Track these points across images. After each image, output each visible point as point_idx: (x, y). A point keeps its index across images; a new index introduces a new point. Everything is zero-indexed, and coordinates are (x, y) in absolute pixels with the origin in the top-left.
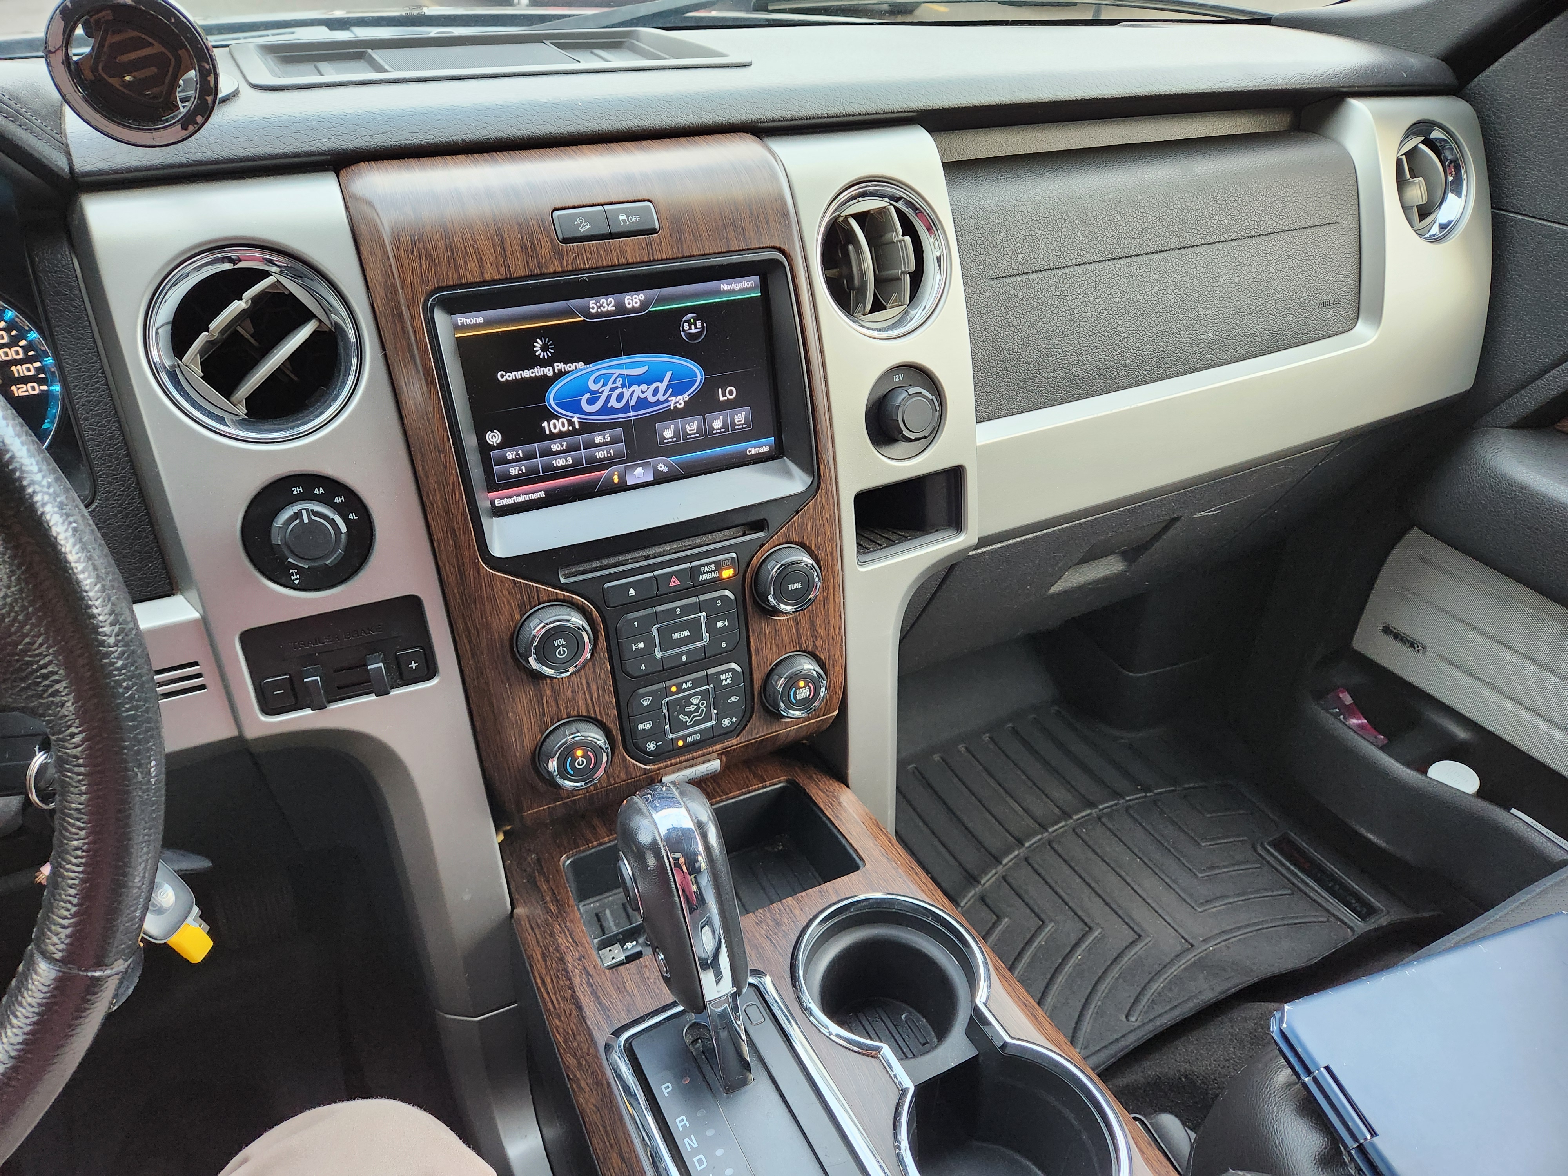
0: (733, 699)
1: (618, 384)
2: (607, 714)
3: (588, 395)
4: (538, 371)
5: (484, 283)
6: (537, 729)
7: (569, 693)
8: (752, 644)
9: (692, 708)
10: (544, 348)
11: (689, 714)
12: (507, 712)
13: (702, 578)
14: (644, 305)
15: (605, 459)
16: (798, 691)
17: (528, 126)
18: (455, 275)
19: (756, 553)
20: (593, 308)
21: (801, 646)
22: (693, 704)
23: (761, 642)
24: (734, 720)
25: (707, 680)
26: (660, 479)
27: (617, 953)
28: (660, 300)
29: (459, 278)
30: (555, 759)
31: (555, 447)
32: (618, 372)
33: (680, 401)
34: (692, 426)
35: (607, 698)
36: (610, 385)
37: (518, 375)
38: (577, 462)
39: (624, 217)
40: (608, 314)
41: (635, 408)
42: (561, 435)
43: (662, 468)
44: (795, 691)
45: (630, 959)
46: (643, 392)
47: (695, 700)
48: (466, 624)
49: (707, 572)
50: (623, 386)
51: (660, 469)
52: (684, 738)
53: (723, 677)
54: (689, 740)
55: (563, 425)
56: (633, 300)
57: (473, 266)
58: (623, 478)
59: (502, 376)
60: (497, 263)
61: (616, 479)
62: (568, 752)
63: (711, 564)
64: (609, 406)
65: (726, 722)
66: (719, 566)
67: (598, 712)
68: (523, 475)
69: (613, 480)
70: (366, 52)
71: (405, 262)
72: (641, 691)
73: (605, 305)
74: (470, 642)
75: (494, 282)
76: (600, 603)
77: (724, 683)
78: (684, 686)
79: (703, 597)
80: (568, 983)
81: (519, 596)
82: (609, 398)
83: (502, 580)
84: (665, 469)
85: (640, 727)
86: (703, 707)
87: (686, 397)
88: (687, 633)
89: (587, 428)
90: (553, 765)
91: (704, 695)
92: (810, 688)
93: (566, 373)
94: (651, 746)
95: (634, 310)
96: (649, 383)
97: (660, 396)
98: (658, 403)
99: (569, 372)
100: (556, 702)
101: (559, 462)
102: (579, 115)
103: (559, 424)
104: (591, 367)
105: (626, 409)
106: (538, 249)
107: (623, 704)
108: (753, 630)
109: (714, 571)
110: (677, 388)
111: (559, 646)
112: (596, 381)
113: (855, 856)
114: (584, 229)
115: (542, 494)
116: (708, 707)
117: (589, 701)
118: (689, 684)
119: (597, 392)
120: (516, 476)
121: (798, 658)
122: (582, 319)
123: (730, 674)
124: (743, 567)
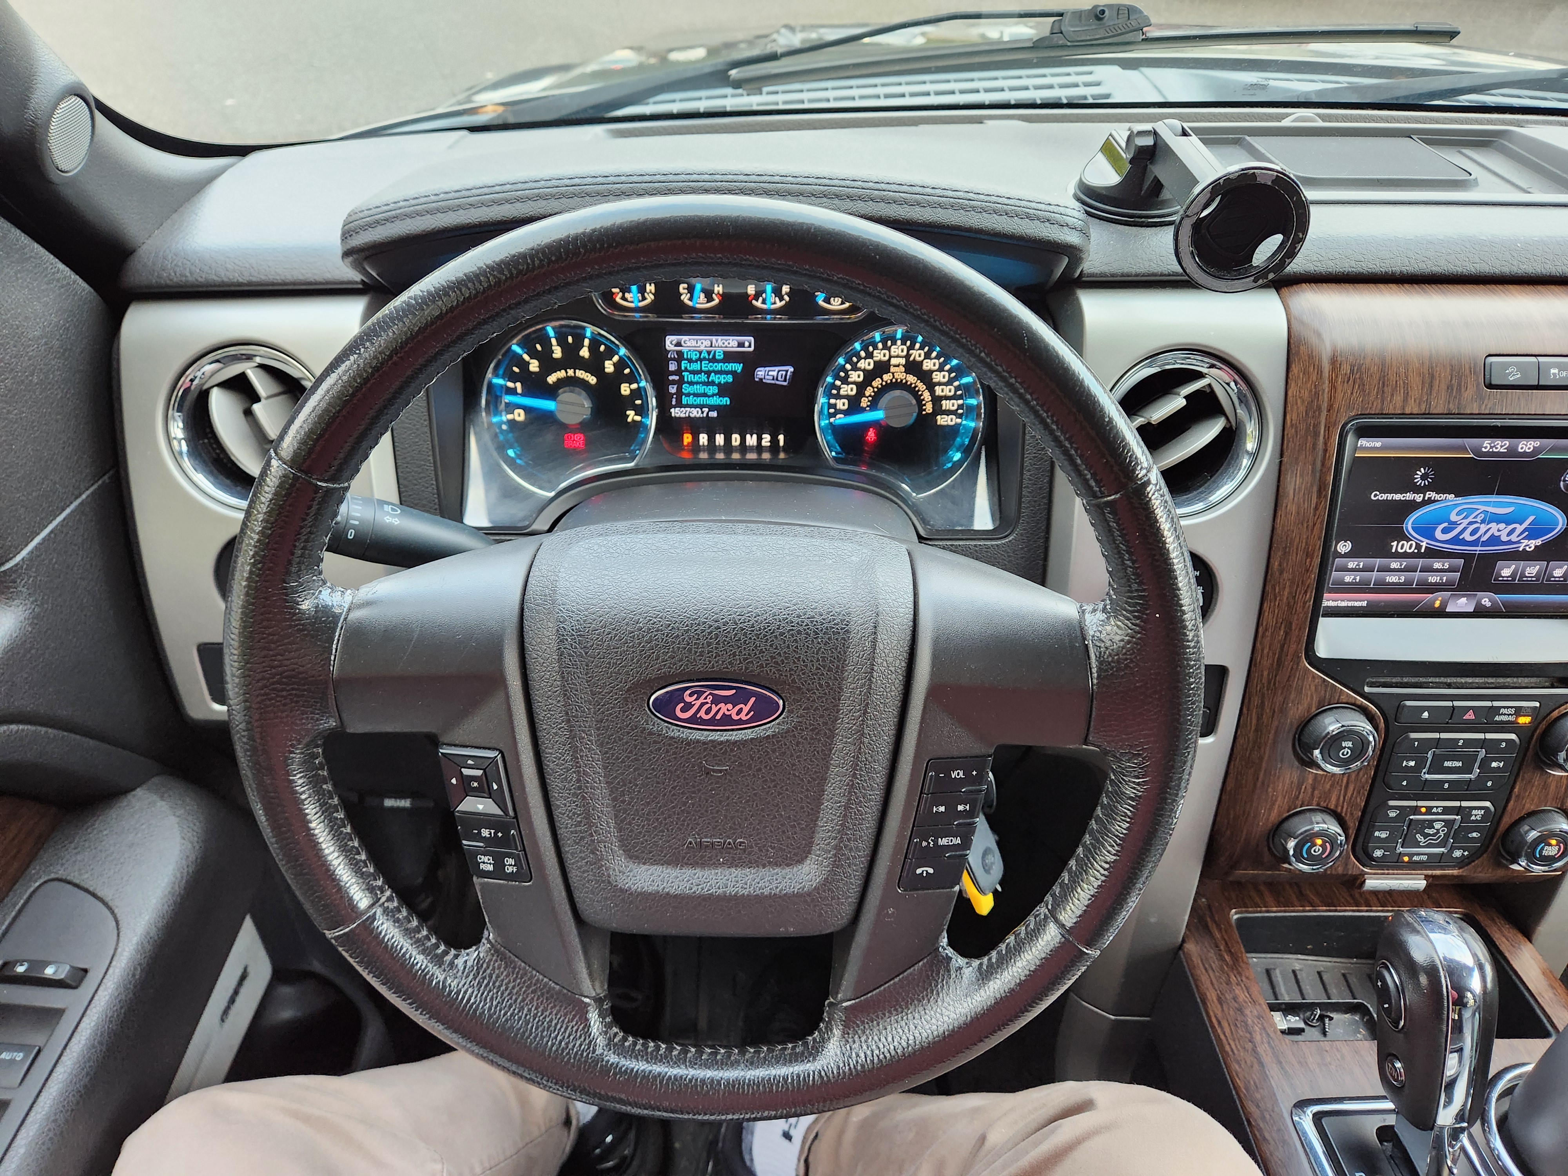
0: (1474, 835)
1: (1479, 519)
2: (1352, 814)
3: (1446, 525)
4: (1409, 496)
5: (1403, 415)
6: (1287, 808)
7: (1328, 786)
8: (1516, 790)
9: (1431, 831)
10: (1423, 477)
11: (1425, 836)
12: (1268, 786)
13: (1497, 718)
14: (1536, 451)
15: (1436, 584)
16: (1546, 847)
17: (1464, 264)
18: (1379, 407)
19: (1559, 707)
20: (1486, 448)
21: (1562, 805)
22: (1433, 828)
23: (1525, 790)
24: (1466, 853)
25: (1458, 811)
26: (1480, 613)
27: (1281, 1022)
28: (1553, 450)
29: (1382, 409)
30: (1296, 840)
31: (1395, 565)
32: (1483, 508)
33: (1531, 545)
34: (1532, 570)
35: (1359, 800)
36: (1470, 519)
37: (1390, 497)
38: (1408, 582)
39: (1556, 371)
40: (1499, 454)
41: (1484, 544)
42: (1405, 555)
43: (1486, 602)
44: (1542, 849)
45: (1292, 1032)
46: (1499, 530)
47: (1437, 825)
48: (1263, 703)
49: (1505, 714)
50: (1483, 522)
51: (1483, 603)
52: (1411, 855)
53: (1474, 812)
54: (1415, 858)
55: (1410, 548)
56: (1526, 446)
57: (1398, 399)
58: (1444, 604)
59: (1375, 495)
60: (1421, 400)
61: (1437, 604)
62: (1308, 838)
63: (1512, 707)
64: (1461, 537)
65: (1457, 854)
66: (1519, 711)
67: (1344, 809)
68: (1356, 584)
69: (1434, 604)
70: (1244, 139)
71: (1339, 388)
72: (1392, 803)
73: (1498, 446)
74: (1259, 719)
75: (1411, 415)
76: (1391, 717)
77: (1473, 818)
78: (1434, 810)
79: (1489, 736)
80: (1248, 1035)
81: (1323, 692)
82: (1465, 529)
83: (1314, 676)
84: (1488, 604)
85: (1377, 834)
86: (1442, 834)
87: (1539, 542)
88: (1460, 764)
89: (1432, 553)
90: (1291, 844)
91: (1449, 824)
92: (1559, 849)
93: (1435, 501)
94: (1378, 853)
95: (1525, 454)
96: (1508, 523)
97: (1514, 538)
98: (1510, 542)
99: (1438, 501)
100: (1314, 789)
101: (1392, 578)
102: (1516, 255)
103: (1407, 546)
104: (1460, 500)
105: (1475, 543)
106: (1463, 390)
107: (1370, 809)
108: (1523, 776)
109: (1512, 715)
110: (1532, 533)
111: (1345, 747)
112: (1458, 514)
113: (1545, 1021)
114: (1514, 378)
115: (1364, 604)
116: (1447, 836)
117: (1342, 798)
118: (1440, 810)
119: (1455, 523)
120: (1349, 584)
121: (1556, 815)
122: (1472, 456)
123: (1483, 811)
124: (1540, 717)
